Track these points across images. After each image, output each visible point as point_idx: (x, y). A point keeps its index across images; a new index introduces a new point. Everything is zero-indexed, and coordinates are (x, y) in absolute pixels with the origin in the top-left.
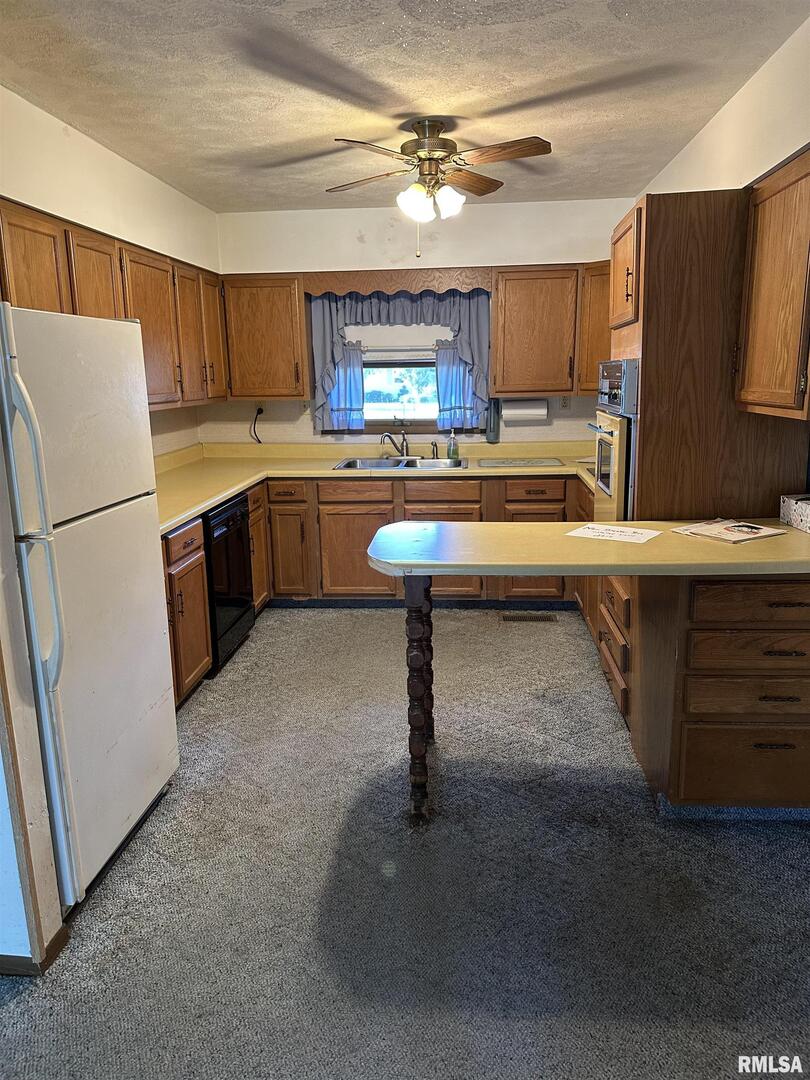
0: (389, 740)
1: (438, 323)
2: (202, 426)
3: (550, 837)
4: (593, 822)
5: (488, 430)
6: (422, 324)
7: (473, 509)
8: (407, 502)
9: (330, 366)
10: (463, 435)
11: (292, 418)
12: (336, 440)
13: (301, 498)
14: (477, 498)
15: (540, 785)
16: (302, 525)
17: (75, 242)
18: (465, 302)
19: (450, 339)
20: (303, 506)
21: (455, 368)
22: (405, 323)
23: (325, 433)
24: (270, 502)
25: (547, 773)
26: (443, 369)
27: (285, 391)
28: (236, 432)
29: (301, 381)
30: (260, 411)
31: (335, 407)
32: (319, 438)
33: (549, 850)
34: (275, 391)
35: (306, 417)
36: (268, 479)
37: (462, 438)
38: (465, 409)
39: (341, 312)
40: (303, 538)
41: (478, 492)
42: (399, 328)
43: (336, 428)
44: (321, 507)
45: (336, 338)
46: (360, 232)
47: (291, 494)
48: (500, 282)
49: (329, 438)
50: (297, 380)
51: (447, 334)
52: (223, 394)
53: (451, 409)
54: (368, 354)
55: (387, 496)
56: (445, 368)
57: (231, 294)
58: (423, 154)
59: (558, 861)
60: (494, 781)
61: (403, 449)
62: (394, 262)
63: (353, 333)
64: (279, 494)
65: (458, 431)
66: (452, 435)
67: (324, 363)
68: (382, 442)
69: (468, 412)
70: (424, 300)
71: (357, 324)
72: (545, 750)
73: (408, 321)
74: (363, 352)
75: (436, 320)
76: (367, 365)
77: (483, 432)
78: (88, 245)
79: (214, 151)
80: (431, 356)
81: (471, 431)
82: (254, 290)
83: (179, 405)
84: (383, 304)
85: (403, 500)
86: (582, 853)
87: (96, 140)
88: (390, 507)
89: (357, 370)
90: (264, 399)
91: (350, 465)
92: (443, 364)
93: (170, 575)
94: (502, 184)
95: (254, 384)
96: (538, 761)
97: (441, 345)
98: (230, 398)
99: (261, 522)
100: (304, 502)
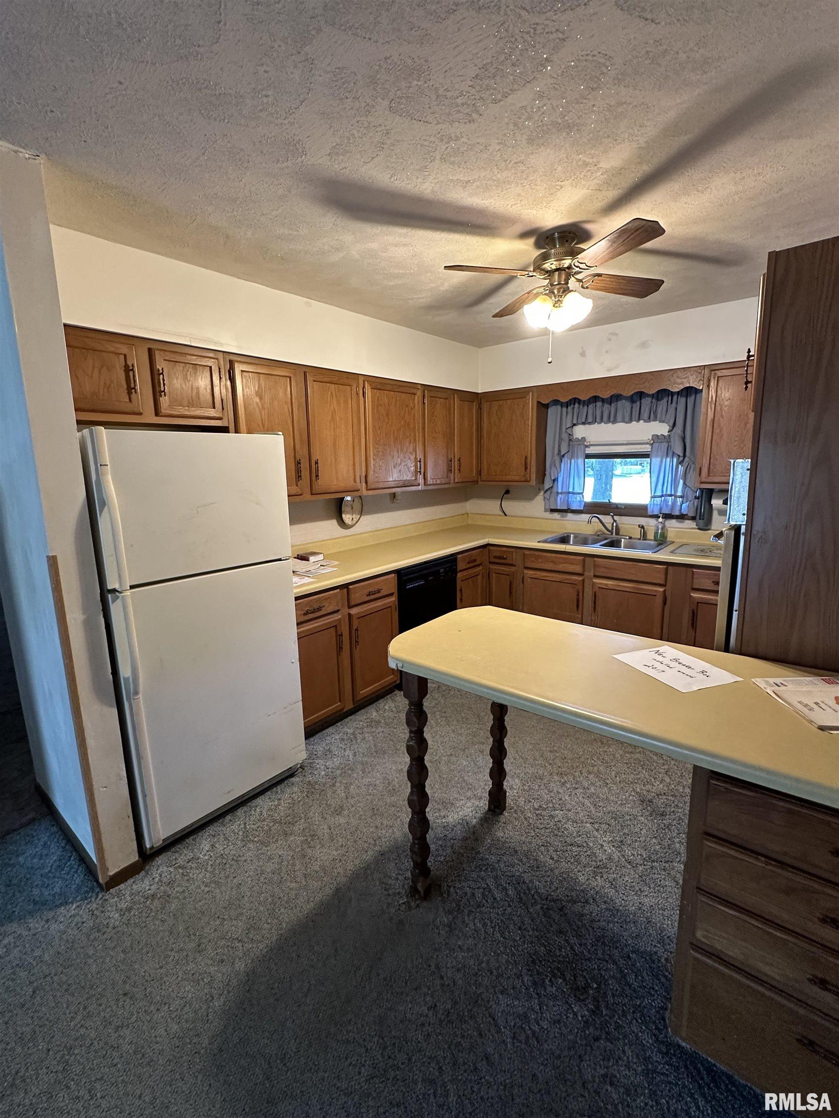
0: (469, 794)
1: (655, 420)
2: (471, 501)
3: (518, 983)
4: (579, 991)
5: (698, 517)
6: (642, 422)
7: (656, 591)
8: (596, 576)
9: (557, 458)
10: (674, 521)
11: (530, 498)
12: (562, 516)
13: (510, 562)
14: (662, 582)
15: (561, 909)
16: (511, 583)
17: (312, 379)
18: (682, 400)
19: (666, 434)
20: (513, 569)
21: (668, 459)
22: (623, 421)
23: (553, 511)
24: (491, 563)
25: (584, 897)
26: (656, 461)
27: (517, 478)
28: (491, 506)
29: (528, 470)
30: (507, 492)
31: (560, 491)
32: (548, 515)
33: (504, 1000)
34: (509, 478)
35: (540, 498)
36: (488, 545)
37: (672, 524)
38: (676, 497)
39: (570, 416)
40: (511, 593)
41: (663, 577)
42: (620, 426)
43: (559, 508)
44: (526, 571)
45: (565, 436)
46: (582, 348)
47: (505, 559)
48: (712, 380)
49: (556, 515)
50: (526, 469)
51: (662, 429)
52: (475, 479)
53: (661, 496)
54: (592, 448)
55: (578, 569)
56: (659, 459)
57: (485, 406)
58: (548, 265)
59: (501, 1022)
60: (519, 881)
61: (612, 529)
62: (609, 370)
63: (580, 432)
64: (495, 557)
65: (668, 516)
66: (660, 520)
67: (553, 456)
68: (590, 522)
69: (679, 500)
70: (643, 401)
71: (584, 423)
72: (599, 869)
73: (627, 419)
74: (587, 446)
75: (652, 417)
76: (588, 456)
77: (693, 518)
78: (326, 380)
79: (421, 301)
80: (647, 448)
81: (681, 517)
82: (501, 402)
83: (420, 488)
84: (606, 406)
85: (592, 574)
86: (536, 1028)
87: (336, 306)
88: (581, 578)
89: (580, 461)
90: (510, 483)
91: (564, 540)
92: (657, 456)
93: (349, 615)
94: (663, 282)
95: (496, 472)
96: (582, 879)
97: (657, 439)
98: (480, 483)
99: (480, 577)
100: (515, 566)
